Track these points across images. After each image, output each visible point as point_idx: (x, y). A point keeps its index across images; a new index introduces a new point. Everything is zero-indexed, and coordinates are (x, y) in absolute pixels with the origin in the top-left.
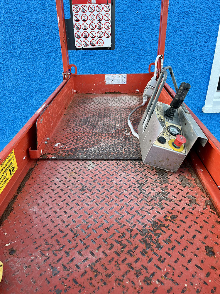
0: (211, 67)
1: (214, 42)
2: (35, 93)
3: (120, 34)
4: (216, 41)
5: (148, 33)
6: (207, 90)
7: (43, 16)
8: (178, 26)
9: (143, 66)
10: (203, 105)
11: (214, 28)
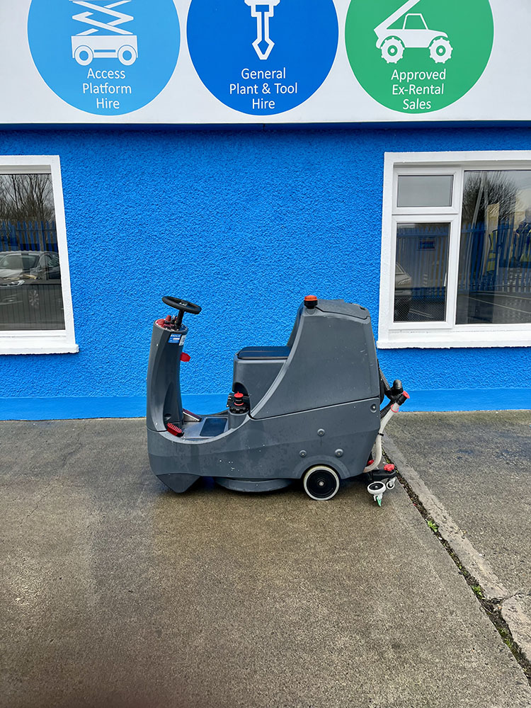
0: (379, 289)
1: (377, 259)
2: (147, 322)
3: (263, 250)
4: (380, 258)
5: (297, 249)
6: (378, 318)
7: (168, 228)
8: (331, 241)
9: (292, 288)
10: (377, 339)
11: (376, 243)
